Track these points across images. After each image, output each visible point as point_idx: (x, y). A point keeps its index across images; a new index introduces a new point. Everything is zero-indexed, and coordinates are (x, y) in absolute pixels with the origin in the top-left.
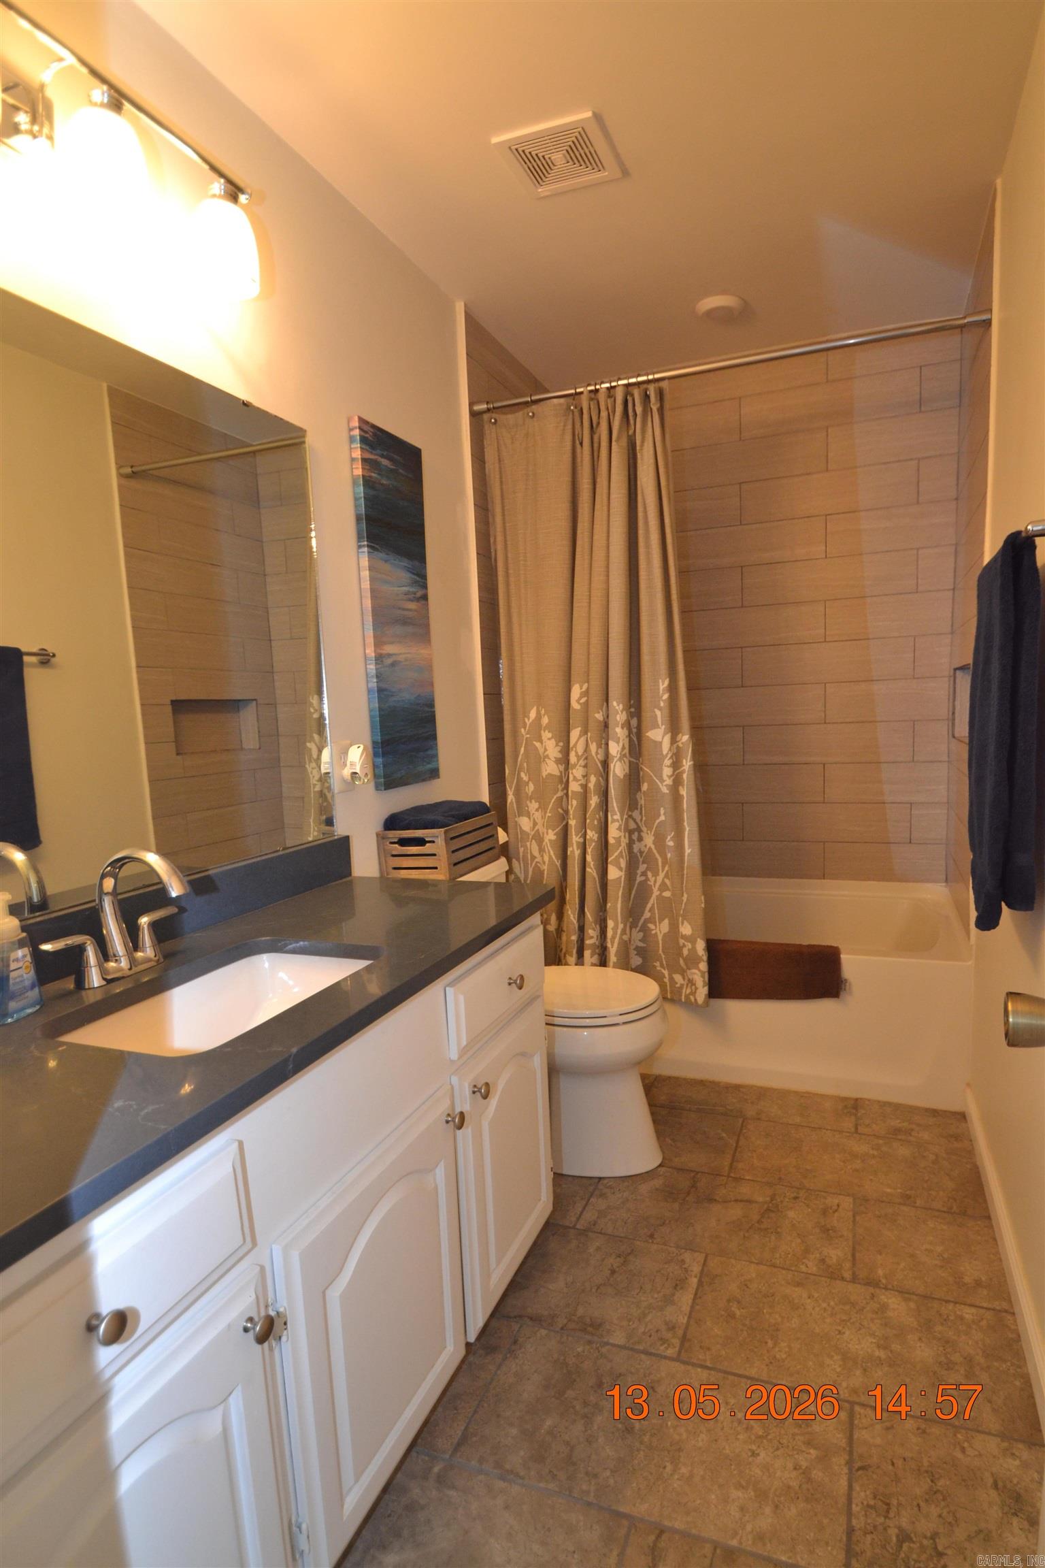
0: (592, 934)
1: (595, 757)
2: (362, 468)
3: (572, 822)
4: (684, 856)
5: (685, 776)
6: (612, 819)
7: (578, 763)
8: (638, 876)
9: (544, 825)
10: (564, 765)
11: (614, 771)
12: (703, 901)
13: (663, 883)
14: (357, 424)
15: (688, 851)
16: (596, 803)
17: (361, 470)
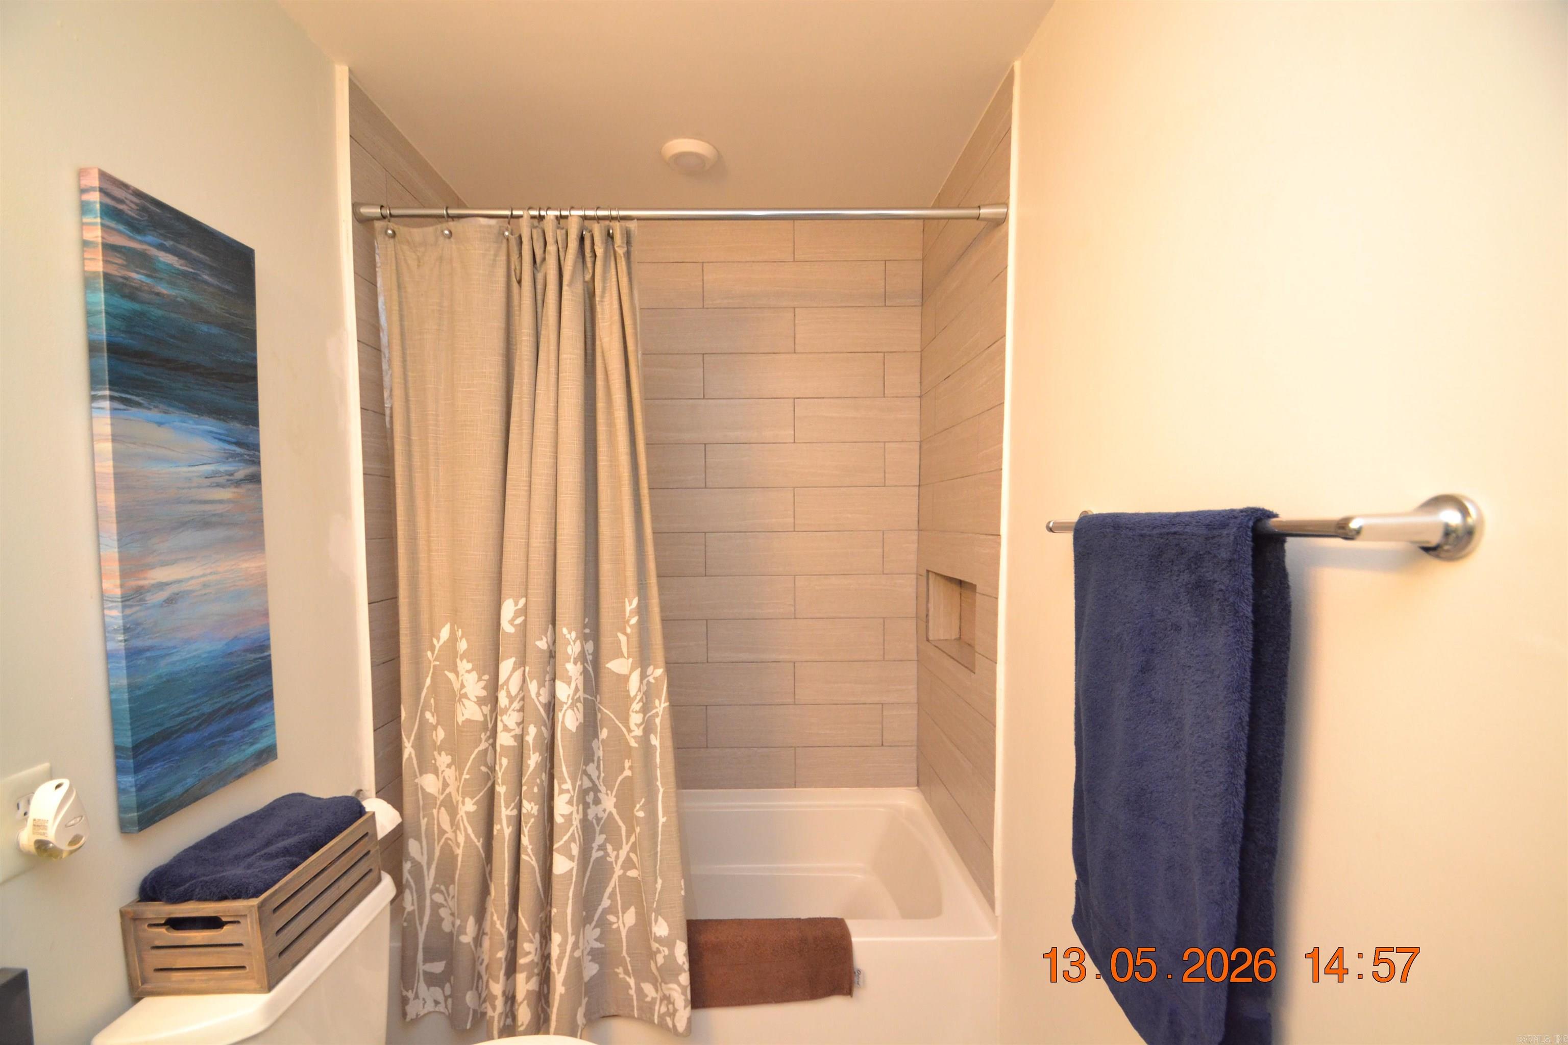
0: (529, 949)
1: (536, 700)
2: (103, 261)
3: (501, 789)
4: (658, 827)
5: (658, 721)
6: (560, 789)
7: (510, 707)
8: (594, 851)
9: (458, 791)
10: (489, 706)
11: (563, 722)
12: (683, 887)
13: (628, 860)
14: (96, 183)
15: (662, 820)
16: (537, 763)
17: (101, 264)
